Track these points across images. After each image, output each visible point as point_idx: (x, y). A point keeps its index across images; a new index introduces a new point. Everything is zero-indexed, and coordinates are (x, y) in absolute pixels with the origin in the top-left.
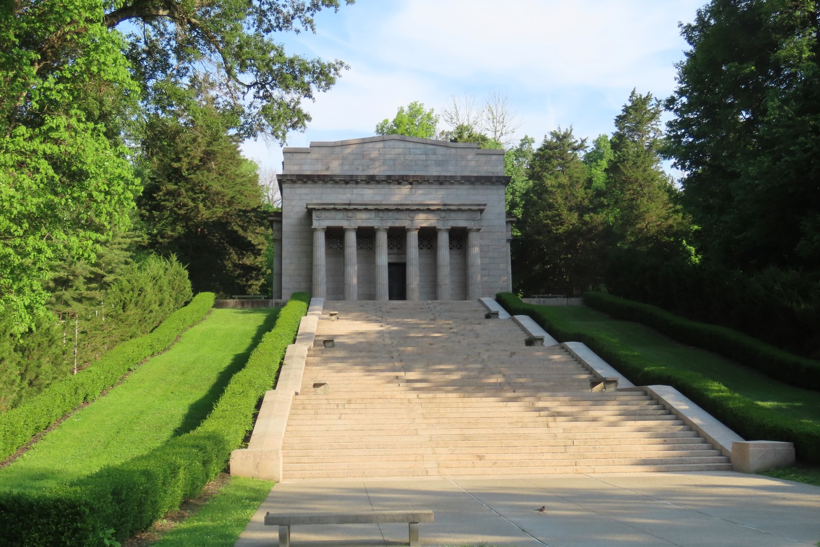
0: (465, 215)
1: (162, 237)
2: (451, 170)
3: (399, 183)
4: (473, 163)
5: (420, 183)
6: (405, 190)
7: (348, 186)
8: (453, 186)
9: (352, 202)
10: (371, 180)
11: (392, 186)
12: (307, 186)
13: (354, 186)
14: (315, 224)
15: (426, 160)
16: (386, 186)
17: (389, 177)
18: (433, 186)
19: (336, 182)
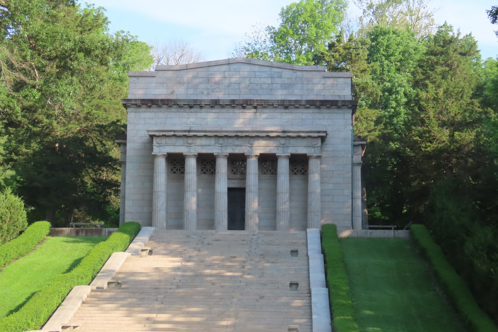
0: (305, 142)
1: (17, 154)
2: (296, 95)
3: (244, 108)
4: (319, 87)
5: (265, 107)
6: (249, 114)
7: (192, 110)
8: (298, 110)
9: (193, 129)
10: (215, 104)
11: (236, 110)
12: (151, 110)
13: (199, 110)
14: (156, 151)
15: (272, 84)
16: (231, 110)
17: (233, 101)
18: (277, 110)
19: (180, 107)
